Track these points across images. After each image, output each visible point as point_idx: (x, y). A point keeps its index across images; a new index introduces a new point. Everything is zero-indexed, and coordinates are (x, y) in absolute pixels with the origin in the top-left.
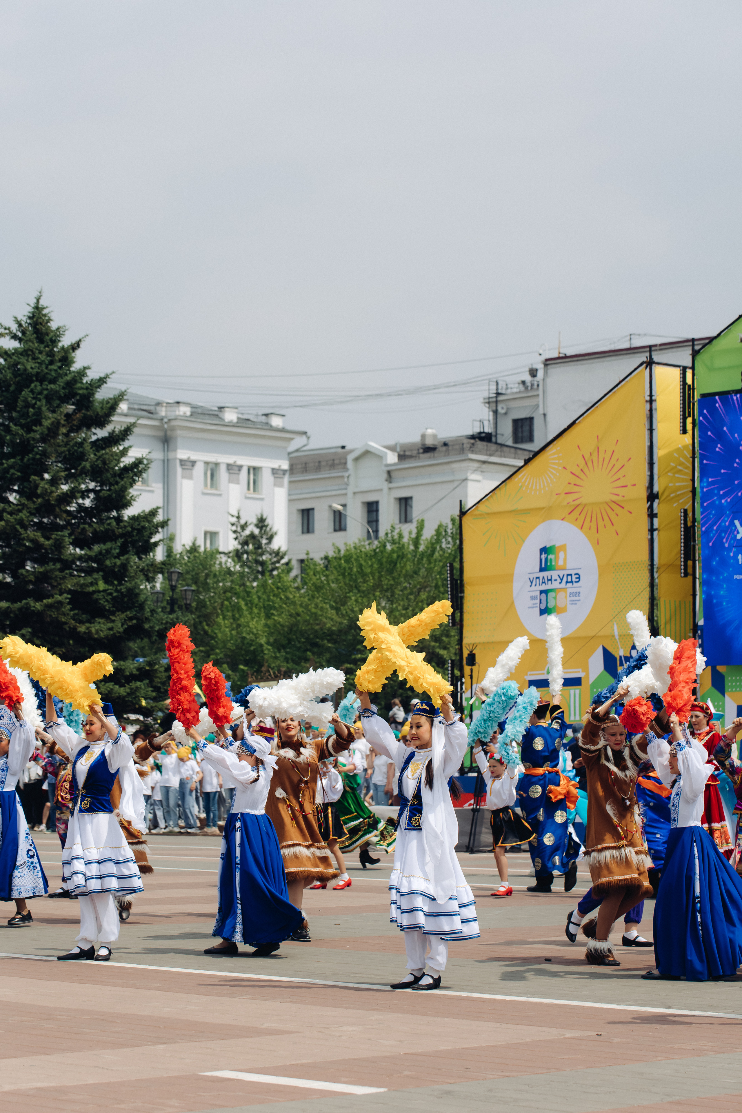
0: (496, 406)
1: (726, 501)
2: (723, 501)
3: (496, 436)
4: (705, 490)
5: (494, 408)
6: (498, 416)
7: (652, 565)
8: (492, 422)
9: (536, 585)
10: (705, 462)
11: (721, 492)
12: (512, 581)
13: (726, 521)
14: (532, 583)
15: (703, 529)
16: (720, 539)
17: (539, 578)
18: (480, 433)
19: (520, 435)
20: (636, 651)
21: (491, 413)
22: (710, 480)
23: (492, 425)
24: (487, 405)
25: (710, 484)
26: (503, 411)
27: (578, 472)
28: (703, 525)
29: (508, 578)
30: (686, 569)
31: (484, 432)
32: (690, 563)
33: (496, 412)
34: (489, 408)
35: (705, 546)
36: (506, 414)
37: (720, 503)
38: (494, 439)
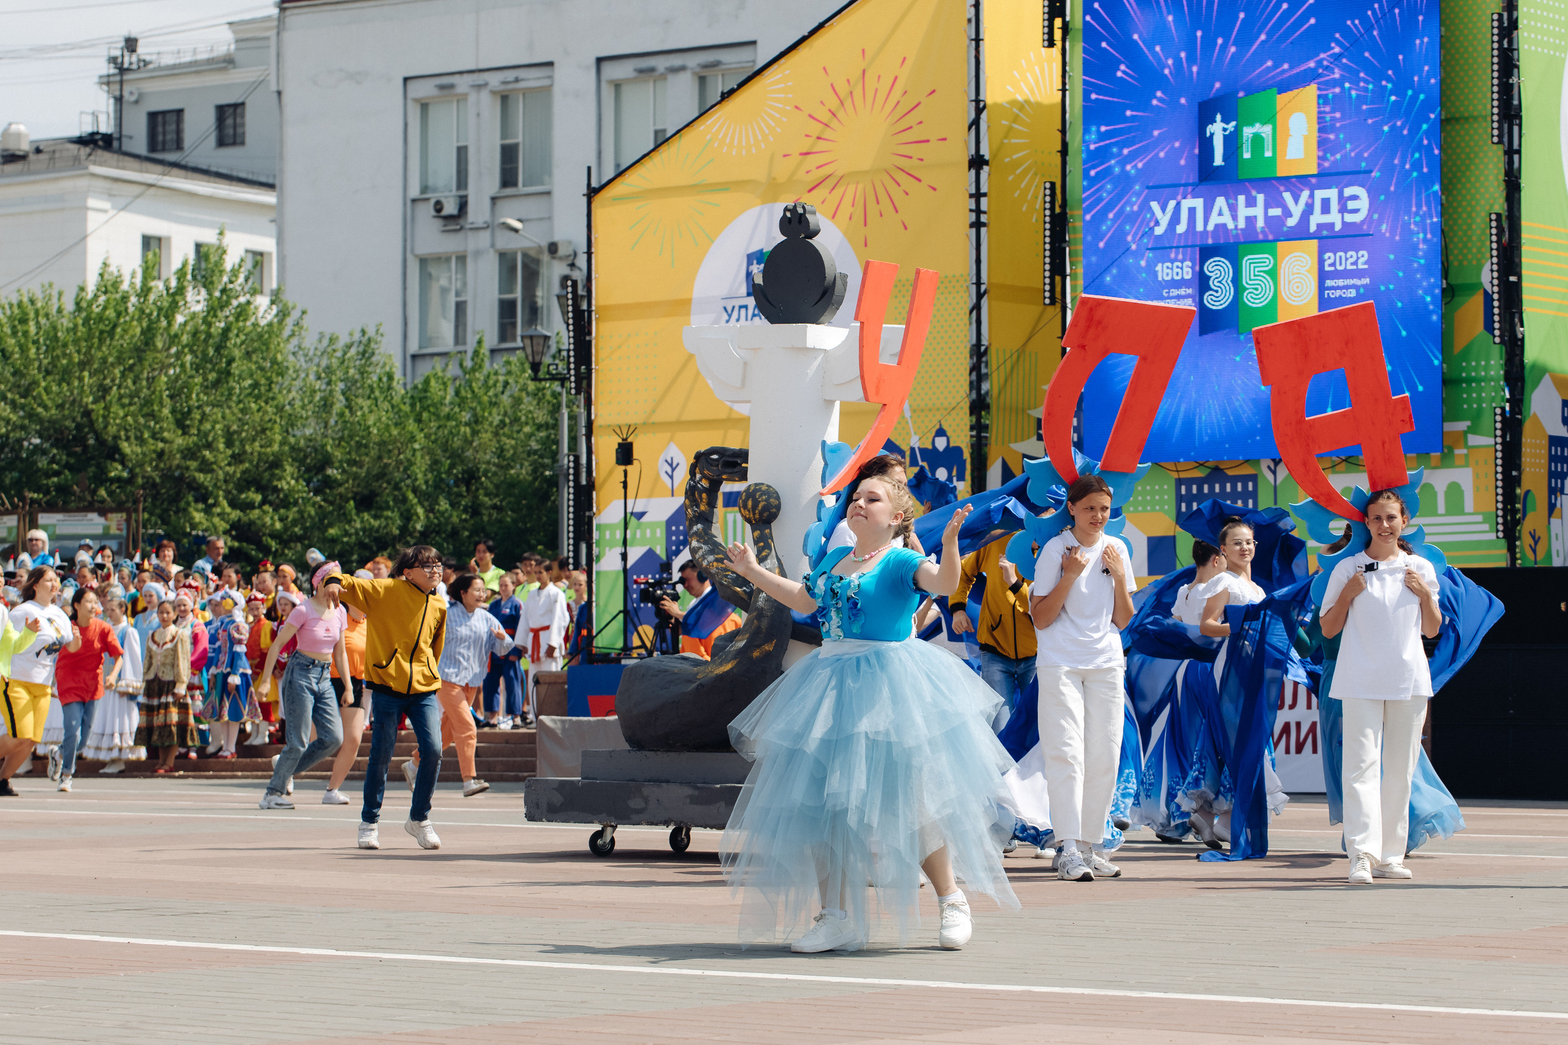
0: (121, 90)
1: (1135, 166)
2: (1128, 167)
3: (120, 139)
4: (1092, 147)
5: (118, 93)
6: (125, 106)
7: (978, 283)
8: (112, 115)
9: (738, 320)
10: (1093, 96)
11: (1126, 151)
12: (688, 314)
13: (1135, 203)
14: (730, 316)
15: (1088, 217)
16: (1120, 235)
17: (746, 307)
18: (93, 134)
19: (160, 138)
20: (944, 439)
21: (112, 101)
22: (1103, 129)
23: (112, 122)
24: (105, 87)
25: (1102, 137)
26: (133, 98)
27: (825, 116)
28: (1087, 210)
29: (681, 307)
30: (1052, 291)
31: (98, 133)
32: (1058, 279)
33: (119, 100)
34: (108, 92)
35: (1090, 248)
36: (136, 102)
37: (1123, 170)
38: (115, 144)
